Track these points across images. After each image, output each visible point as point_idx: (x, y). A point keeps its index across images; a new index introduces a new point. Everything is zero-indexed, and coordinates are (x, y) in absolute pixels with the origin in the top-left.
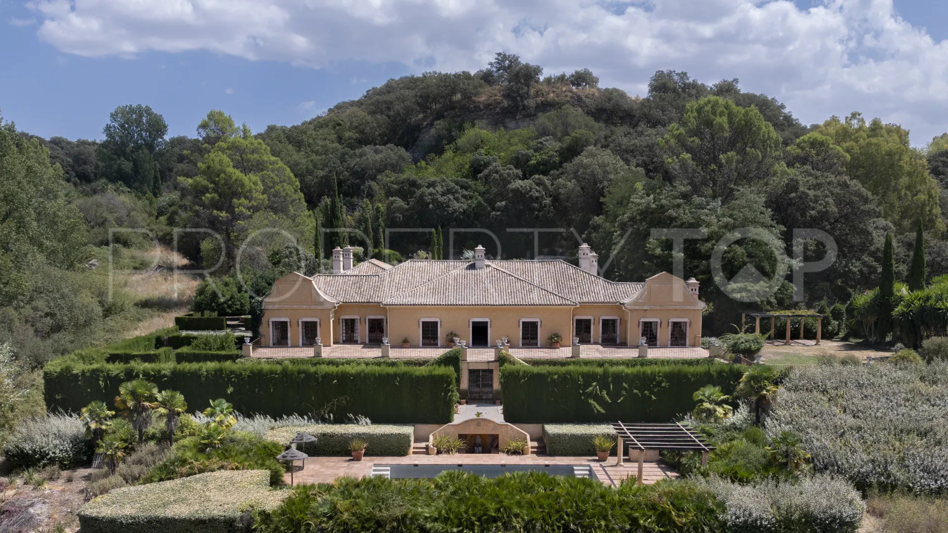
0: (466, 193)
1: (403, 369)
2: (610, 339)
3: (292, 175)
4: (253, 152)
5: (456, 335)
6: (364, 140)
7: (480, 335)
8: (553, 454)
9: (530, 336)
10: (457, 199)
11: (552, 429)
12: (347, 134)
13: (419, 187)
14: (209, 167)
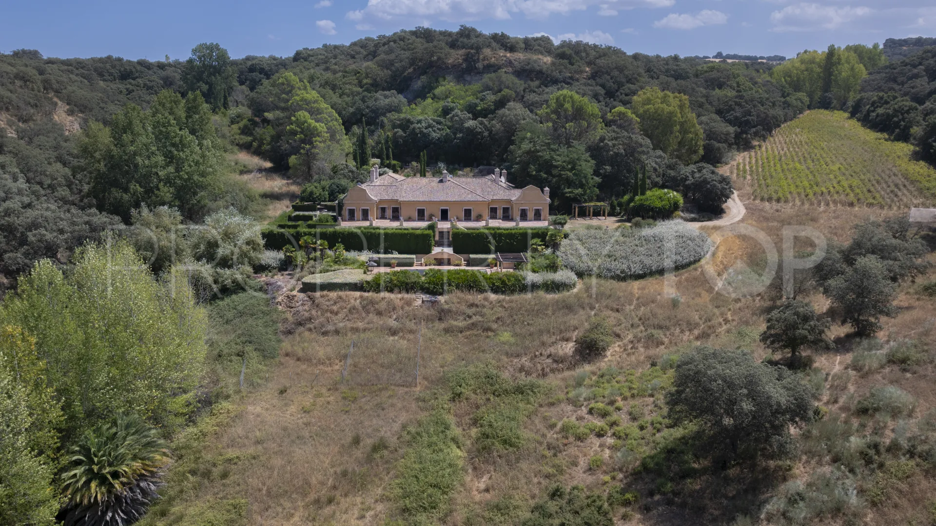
0: (440, 127)
1: (411, 231)
2: (507, 217)
3: (337, 115)
4: (314, 103)
5: (433, 216)
6: (376, 86)
7: (444, 216)
8: (473, 266)
9: (468, 215)
10: (434, 131)
11: (472, 256)
12: (365, 81)
13: (412, 123)
14: (297, 119)
